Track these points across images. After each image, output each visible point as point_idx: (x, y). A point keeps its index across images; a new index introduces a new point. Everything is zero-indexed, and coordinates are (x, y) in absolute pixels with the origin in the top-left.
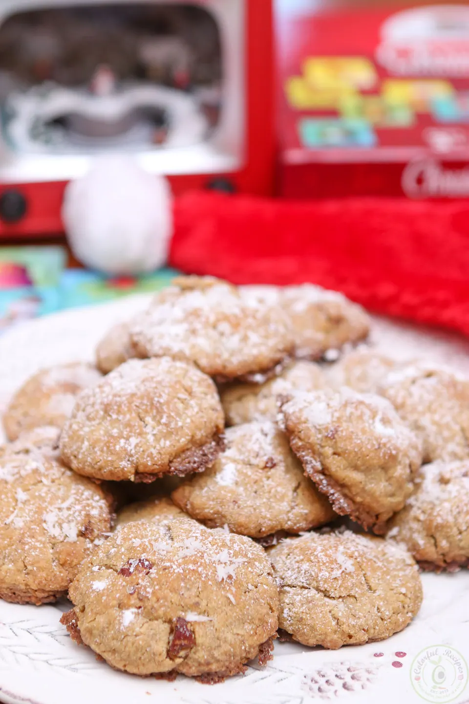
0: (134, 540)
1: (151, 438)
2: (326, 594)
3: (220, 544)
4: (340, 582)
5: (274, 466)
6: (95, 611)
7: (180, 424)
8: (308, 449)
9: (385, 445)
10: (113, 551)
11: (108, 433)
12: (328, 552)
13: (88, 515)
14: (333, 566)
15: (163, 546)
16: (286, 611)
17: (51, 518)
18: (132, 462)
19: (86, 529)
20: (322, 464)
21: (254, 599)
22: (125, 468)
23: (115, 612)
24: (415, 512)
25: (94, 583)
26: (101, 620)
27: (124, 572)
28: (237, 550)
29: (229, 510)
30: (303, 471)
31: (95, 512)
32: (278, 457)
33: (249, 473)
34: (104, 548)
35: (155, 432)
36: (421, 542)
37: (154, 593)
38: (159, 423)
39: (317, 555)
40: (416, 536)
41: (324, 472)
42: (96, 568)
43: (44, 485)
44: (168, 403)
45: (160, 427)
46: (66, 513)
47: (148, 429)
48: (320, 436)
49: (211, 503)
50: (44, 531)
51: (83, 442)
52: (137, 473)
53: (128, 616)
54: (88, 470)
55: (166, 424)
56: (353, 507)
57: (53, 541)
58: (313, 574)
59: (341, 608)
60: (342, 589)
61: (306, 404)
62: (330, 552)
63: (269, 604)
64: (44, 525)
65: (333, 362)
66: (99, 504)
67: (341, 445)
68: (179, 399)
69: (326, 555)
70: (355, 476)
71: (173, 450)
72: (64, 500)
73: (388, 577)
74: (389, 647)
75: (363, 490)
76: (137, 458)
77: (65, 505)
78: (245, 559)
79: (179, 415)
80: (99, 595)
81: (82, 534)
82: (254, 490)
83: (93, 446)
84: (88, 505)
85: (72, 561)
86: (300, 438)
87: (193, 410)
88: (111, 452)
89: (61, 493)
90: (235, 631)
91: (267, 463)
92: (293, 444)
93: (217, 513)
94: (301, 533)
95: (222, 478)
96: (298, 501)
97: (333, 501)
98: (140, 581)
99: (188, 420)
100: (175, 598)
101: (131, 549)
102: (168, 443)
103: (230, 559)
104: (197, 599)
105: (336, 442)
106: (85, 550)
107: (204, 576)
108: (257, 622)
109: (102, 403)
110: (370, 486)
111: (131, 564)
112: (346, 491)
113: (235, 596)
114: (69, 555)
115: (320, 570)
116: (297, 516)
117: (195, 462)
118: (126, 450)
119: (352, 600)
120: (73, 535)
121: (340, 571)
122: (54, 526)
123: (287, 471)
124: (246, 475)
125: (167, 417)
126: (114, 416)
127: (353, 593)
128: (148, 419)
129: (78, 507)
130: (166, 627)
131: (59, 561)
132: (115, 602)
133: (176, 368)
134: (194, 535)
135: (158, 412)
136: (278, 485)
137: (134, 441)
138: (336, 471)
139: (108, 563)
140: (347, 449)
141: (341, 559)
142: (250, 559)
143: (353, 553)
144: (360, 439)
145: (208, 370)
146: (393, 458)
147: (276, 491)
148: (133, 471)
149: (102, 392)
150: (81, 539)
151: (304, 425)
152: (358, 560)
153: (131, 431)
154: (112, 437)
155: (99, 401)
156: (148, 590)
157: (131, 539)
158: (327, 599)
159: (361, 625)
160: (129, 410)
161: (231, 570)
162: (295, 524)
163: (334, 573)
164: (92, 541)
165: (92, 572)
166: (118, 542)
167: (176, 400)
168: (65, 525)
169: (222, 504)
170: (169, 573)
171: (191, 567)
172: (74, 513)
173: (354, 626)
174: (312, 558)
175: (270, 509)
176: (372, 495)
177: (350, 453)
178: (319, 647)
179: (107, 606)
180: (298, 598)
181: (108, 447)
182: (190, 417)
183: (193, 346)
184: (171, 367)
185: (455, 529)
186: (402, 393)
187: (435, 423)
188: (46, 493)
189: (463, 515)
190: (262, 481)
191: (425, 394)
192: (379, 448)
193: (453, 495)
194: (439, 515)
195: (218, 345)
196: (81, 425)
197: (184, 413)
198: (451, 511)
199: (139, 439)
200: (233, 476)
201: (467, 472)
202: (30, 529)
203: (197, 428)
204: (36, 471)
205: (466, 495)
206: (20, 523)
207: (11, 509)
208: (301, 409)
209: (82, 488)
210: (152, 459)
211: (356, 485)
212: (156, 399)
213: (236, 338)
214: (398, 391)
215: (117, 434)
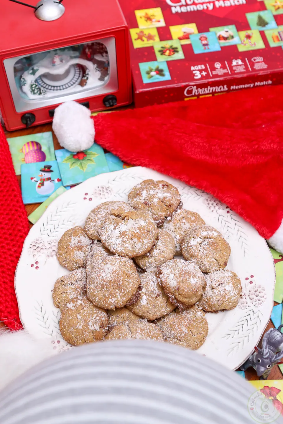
0: (119, 335)
1: (119, 297)
2: (180, 340)
4: (184, 337)
5: (159, 296)
7: (128, 291)
8: (170, 293)
11: (104, 295)
12: (179, 326)
13: (102, 321)
14: (181, 332)
17: (90, 324)
18: (114, 306)
19: (102, 326)
20: (175, 297)
22: (112, 307)
24: (204, 298)
29: (146, 315)
30: (169, 299)
31: (103, 319)
32: (160, 292)
33: (151, 300)
34: (110, 337)
35: (120, 295)
36: (207, 308)
38: (121, 292)
39: (176, 328)
40: (204, 305)
41: (176, 299)
43: (85, 310)
44: (123, 284)
45: (122, 293)
46: (94, 320)
47: (118, 294)
48: (173, 289)
49: (140, 312)
50: (89, 329)
51: (96, 297)
55: (123, 292)
57: (92, 331)
58: (175, 335)
60: (185, 339)
61: (167, 275)
64: (89, 326)
66: (104, 315)
67: (181, 293)
69: (179, 328)
70: (186, 300)
71: (127, 300)
72: (93, 316)
73: (198, 328)
75: (189, 302)
76: (116, 305)
77: (93, 318)
79: (127, 287)
81: (100, 327)
82: (153, 305)
83: (100, 299)
84: (101, 317)
85: (100, 338)
86: (167, 290)
87: (131, 284)
88: (107, 303)
89: (91, 312)
91: (157, 296)
92: (165, 291)
93: (143, 315)
94: (169, 314)
95: (142, 302)
96: (168, 307)
97: (179, 307)
99: (130, 289)
102: (125, 298)
105: (179, 292)
106: (103, 332)
109: (100, 283)
112: (183, 303)
114: (98, 336)
115: (178, 333)
116: (167, 311)
117: (134, 301)
118: (111, 303)
120: (99, 330)
121: (184, 334)
122: (92, 326)
123: (163, 296)
124: (150, 300)
125: (123, 289)
126: (105, 289)
127: (188, 339)
128: (117, 291)
129: (98, 318)
131: (95, 338)
134: (138, 332)
135: (120, 288)
136: (161, 303)
137: (114, 299)
138: (180, 299)
141: (184, 329)
143: (187, 324)
144: (187, 290)
147: (161, 305)
148: (115, 308)
149: (99, 279)
150: (101, 329)
151: (168, 286)
152: (189, 326)
153: (112, 296)
154: (106, 297)
160: (110, 287)
162: (167, 313)
167: (125, 281)
168: (95, 325)
169: (144, 313)
172: (97, 320)
175: (159, 312)
177: (184, 294)
181: (105, 301)
182: (131, 288)
183: (126, 249)
184: (120, 262)
185: (217, 305)
186: (197, 251)
187: (208, 262)
188: (86, 313)
189: (220, 302)
190: (155, 302)
191: (205, 251)
192: (193, 291)
193: (216, 294)
194: (212, 302)
195: (134, 246)
196: (94, 290)
197: (128, 286)
198: (216, 300)
199: (115, 299)
200: (146, 301)
201: (220, 283)
202: (84, 329)
203: (133, 291)
204: (81, 304)
205: (220, 294)
206: (81, 327)
207: (77, 322)
208: (166, 279)
209: (98, 310)
210: (121, 304)
211: (186, 302)
212: (119, 284)
213: (140, 244)
214: (195, 250)
215: (107, 297)
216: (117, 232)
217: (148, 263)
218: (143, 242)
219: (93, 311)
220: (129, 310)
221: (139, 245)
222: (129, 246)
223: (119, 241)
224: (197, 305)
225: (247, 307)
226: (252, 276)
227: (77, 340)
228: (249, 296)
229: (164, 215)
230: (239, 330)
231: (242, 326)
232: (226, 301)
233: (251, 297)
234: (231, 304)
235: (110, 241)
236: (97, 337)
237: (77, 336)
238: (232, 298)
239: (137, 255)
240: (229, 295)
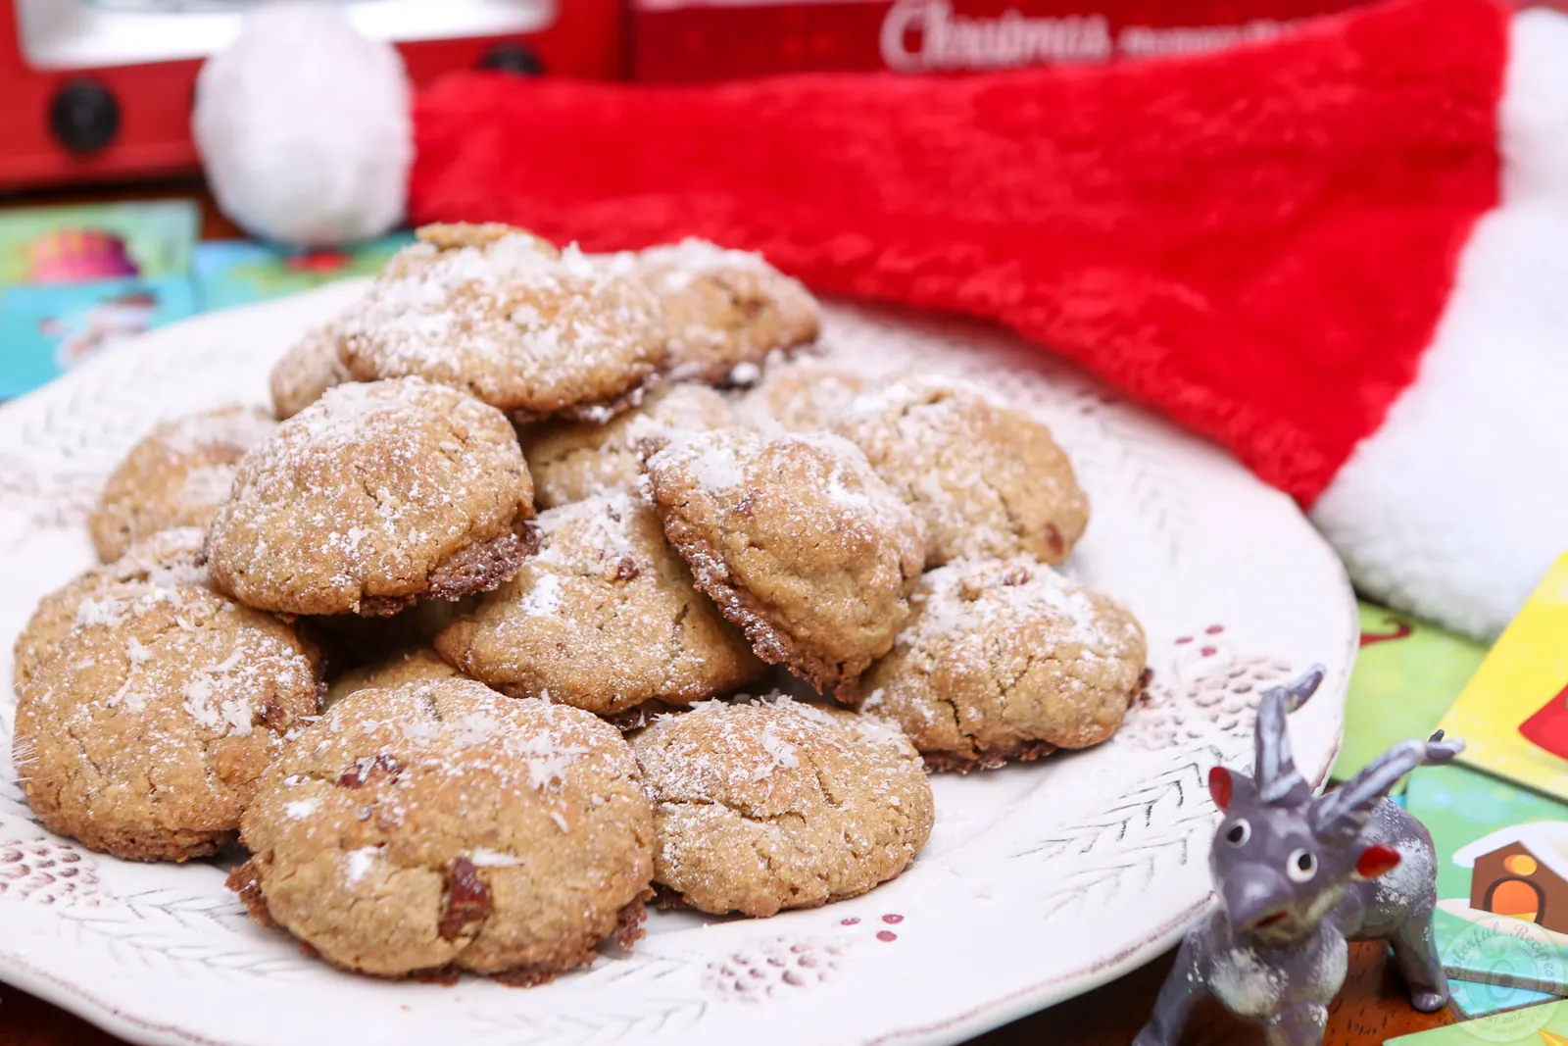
0: (364, 723)
1: (389, 528)
2: (745, 811)
3: (533, 722)
4: (771, 787)
5: (635, 575)
6: (293, 856)
7: (446, 499)
8: (701, 538)
9: (849, 523)
10: (324, 745)
11: (304, 523)
12: (746, 733)
13: (271, 684)
14: (756, 758)
15: (423, 729)
16: (667, 848)
17: (199, 690)
18: (354, 576)
19: (269, 710)
20: (729, 567)
21: (605, 823)
22: (342, 588)
23: (333, 856)
24: (914, 657)
25: (290, 805)
26: (307, 873)
27: (348, 781)
28: (569, 731)
29: (549, 662)
30: (691, 579)
31: (285, 678)
32: (642, 559)
33: (587, 591)
34: (307, 741)
35: (396, 516)
36: (928, 714)
37: (408, 816)
38: (405, 498)
39: (724, 740)
40: (917, 701)
41: (733, 581)
42: (292, 781)
43: (182, 630)
44: (420, 459)
45: (407, 506)
46: (227, 682)
47: (384, 512)
48: (722, 512)
49: (514, 650)
50: (186, 718)
51: (255, 543)
52: (365, 597)
53: (360, 863)
54: (268, 596)
55: (417, 500)
56: (791, 647)
57: (205, 736)
58: (718, 774)
59: (773, 837)
60: (775, 801)
61: (693, 453)
62: (750, 733)
63: (633, 831)
64: (186, 705)
65: (747, 387)
66: (293, 662)
67: (764, 526)
68: (442, 451)
69: (743, 739)
70: (794, 587)
71: (433, 550)
72: (221, 659)
73: (866, 778)
74: (870, 909)
75: (811, 611)
76: (364, 567)
77: (224, 669)
78: (584, 749)
79: (443, 481)
80: (301, 826)
81: (261, 720)
82: (597, 622)
83: (275, 550)
84: (271, 665)
85: (246, 772)
86: (683, 518)
87: (472, 472)
88: (314, 559)
89: (215, 645)
90: (570, 883)
91: (621, 569)
92: (671, 531)
93: (527, 668)
94: (692, 704)
95: (532, 603)
96: (686, 640)
97: (753, 636)
98: (380, 796)
99: (463, 491)
100: (448, 823)
101: (361, 739)
102: (424, 536)
103: (556, 749)
104: (493, 825)
105: (753, 522)
106: (269, 750)
107: (505, 779)
108: (611, 864)
109: (289, 467)
110: (823, 606)
111: (360, 767)
112: (779, 618)
113: (567, 816)
114: (237, 759)
115: (732, 767)
116: (682, 670)
117: (478, 573)
118: (341, 553)
119: (795, 821)
120: (243, 720)
121: (771, 767)
122: (205, 707)
123: (661, 584)
124: (581, 594)
125: (420, 486)
126: (316, 490)
127: (796, 807)
128: (384, 492)
129: (251, 670)
130: (435, 881)
131: (218, 773)
132: (333, 838)
133: (435, 396)
134: (482, 707)
135: (400, 478)
136: (643, 612)
137: (356, 534)
138: (757, 578)
139: (315, 767)
140: (775, 535)
141: (771, 743)
142: (594, 749)
143: (795, 733)
144: (800, 513)
145: (498, 398)
146: (867, 550)
147: (641, 622)
148: (358, 594)
149: (290, 445)
150: (261, 729)
151: (690, 492)
152: (806, 746)
153: (349, 517)
154: (314, 529)
155: (284, 463)
156: (397, 810)
157: (358, 721)
158: (746, 822)
159: (815, 867)
160: (344, 476)
161: (557, 767)
162: (680, 686)
163: (759, 769)
164: (282, 734)
165: (285, 787)
166: (334, 727)
167: (437, 453)
168: (227, 705)
169: (535, 651)
170: (436, 777)
171: (478, 764)
172: (244, 681)
173: (800, 870)
174: (715, 744)
175: (630, 657)
176: (828, 623)
177: (782, 541)
178: (736, 915)
179: (316, 846)
180: (690, 823)
181: (306, 549)
182: (466, 485)
183: (467, 354)
184: (423, 393)
185: (993, 685)
186: (883, 433)
187: (948, 488)
188: (185, 645)
189: (1006, 657)
190: (611, 604)
191: (929, 433)
192: (839, 530)
193: (986, 620)
194: (960, 659)
195: (517, 350)
196: (250, 512)
197: (453, 477)
198: (984, 649)
199: (367, 530)
200: (554, 599)
201: (1013, 576)
202: (158, 714)
203: (481, 505)
204: (164, 605)
205: (1011, 618)
206: (137, 704)
207: (119, 678)
208: (683, 463)
209: (259, 633)
210: (394, 566)
211: (795, 604)
212: (397, 452)
213: (551, 336)
214: (875, 430)
215: (322, 524)
216: (433, 291)
218: (568, 336)
219: (231, 639)
220: (448, 661)
221: (547, 343)
222: (487, 348)
223: (442, 322)
224: (875, 710)
225: (1177, 739)
226: (1214, 630)
227: (101, 782)
228: (1192, 695)
230: (1124, 822)
231: (1146, 807)
232: (1051, 657)
233: (1206, 696)
234: (1076, 684)
235: (384, 328)
236: (224, 765)
237: (110, 752)
238: (1087, 654)
239: (531, 393)
240: (1067, 635)
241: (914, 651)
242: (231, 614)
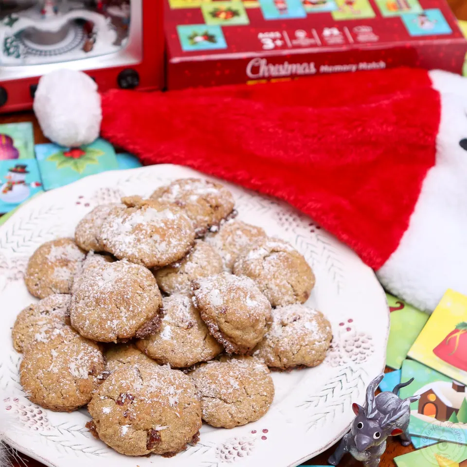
0: (121, 381)
1: (124, 319)
2: (225, 401)
3: (168, 382)
4: (232, 395)
5: (192, 326)
6: (106, 425)
7: (140, 310)
8: (211, 319)
9: (253, 314)
10: (110, 388)
11: (99, 317)
12: (225, 378)
13: (92, 363)
14: (228, 386)
15: (138, 385)
16: (204, 411)
17: (73, 366)
18: (115, 334)
19: (93, 371)
20: (219, 327)
21: (189, 413)
22: (112, 336)
23: (117, 427)
24: (269, 342)
25: (103, 408)
26: (110, 431)
27: (119, 403)
28: (178, 384)
29: (169, 355)
30: (209, 332)
31: (96, 360)
32: (194, 321)
33: (179, 332)
35: (126, 316)
36: (272, 359)
37: (137, 416)
38: (128, 310)
39: (219, 380)
40: (269, 355)
41: (220, 330)
42: (102, 398)
43: (65, 344)
44: (132, 297)
45: (129, 313)
46: (80, 361)
47: (123, 314)
48: (217, 312)
49: (159, 351)
50: (69, 374)
51: (85, 321)
52: (118, 338)
53: (125, 429)
54: (90, 337)
55: (132, 311)
56: (236, 347)
57: (75, 379)
58: (218, 391)
59: (233, 409)
60: (234, 398)
61: (208, 291)
62: (226, 377)
63: (197, 413)
64: (69, 370)
66: (97, 354)
67: (229, 317)
68: (137, 293)
69: (224, 380)
70: (237, 333)
71: (137, 325)
72: (78, 354)
73: (257, 386)
74: (258, 425)
75: (242, 339)
76: (118, 332)
77: (79, 358)
78: (182, 390)
79: (139, 304)
80: (107, 416)
81: (90, 374)
82: (182, 341)
83: (92, 324)
84: (92, 356)
85: (87, 390)
86: (206, 313)
87: (146, 300)
88: (104, 329)
89: (75, 348)
90: (181, 431)
91: (188, 326)
92: (203, 316)
93: (163, 357)
94: (208, 362)
95: (163, 335)
96: (207, 346)
97: (226, 346)
98: (129, 408)
99: (144, 307)
100: (148, 418)
101: (120, 387)
102: (134, 322)
103: (175, 391)
104: (160, 417)
105: (226, 316)
106: (93, 382)
107: (162, 404)
108: (192, 425)
109: (94, 297)
110: (245, 337)
111: (122, 397)
112: (232, 340)
113: (179, 413)
114: (85, 387)
115: (222, 388)
116: (205, 354)
117: (149, 330)
118: (111, 327)
119: (239, 403)
120: (86, 376)
121: (232, 389)
122: (75, 371)
123: (199, 329)
124: (177, 333)
125: (133, 307)
126: (102, 306)
127: (239, 400)
128: (122, 308)
129: (86, 358)
130: (145, 433)
131: (80, 391)
132: (117, 421)
133: (133, 269)
134: (154, 377)
135: (127, 304)
136: (195, 338)
137: (115, 322)
138: (227, 331)
139: (109, 395)
140: (232, 320)
141: (232, 381)
142: (185, 388)
143: (238, 376)
144: (239, 313)
145: (149, 265)
146: (257, 321)
147: (194, 342)
148: (116, 338)
149: (93, 290)
150: (91, 376)
151: (208, 306)
152: (241, 379)
153: (113, 316)
154: (103, 319)
155: (92, 295)
156: (134, 414)
157: (119, 381)
158: (225, 404)
159: (244, 417)
160: (110, 302)
161: (176, 399)
162: (205, 358)
163: (229, 390)
164: (96, 377)
165: (100, 400)
166: (113, 383)
167: (136, 295)
168: (80, 369)
169: (166, 352)
170: (144, 403)
171: (155, 399)
172: (84, 361)
173: (240, 417)
174: (217, 381)
175: (192, 352)
176: (246, 341)
177: (234, 322)
178: (223, 428)
179: (112, 423)
180: (210, 404)
181: (101, 325)
182: (145, 305)
183: (140, 250)
184: (129, 268)
185: (291, 353)
186: (258, 267)
187: (277, 285)
188: (67, 349)
189: (295, 346)
190: (186, 336)
191: (272, 267)
192: (250, 317)
193: (289, 334)
194: (282, 346)
195: (154, 248)
196: (83, 309)
197: (141, 302)
198: (288, 343)
199: (118, 321)
200: (170, 334)
201: (296, 318)
202: (62, 373)
203: (149, 311)
204: (59, 335)
205: (296, 334)
206: (56, 370)
207: (50, 362)
208: (205, 295)
209: (87, 345)
210: (127, 332)
211: (238, 337)
212: (125, 296)
213: (164, 244)
214: (256, 266)
215: (105, 318)
216: (128, 226)
217: (177, 281)
218: (169, 243)
219: (79, 347)
220: (140, 350)
221: (163, 246)
222: (145, 248)
223: (131, 238)
224: (257, 355)
225: (340, 364)
226: (350, 321)
227: (47, 393)
228: (344, 347)
229: (206, 221)
230: (327, 395)
231: (332, 389)
232: (306, 345)
233: (349, 348)
234: (313, 352)
235: (115, 239)
236: (82, 389)
237: (49, 385)
238: (316, 343)
239: (159, 262)
240: (311, 337)
241: (268, 340)
242: (79, 338)
